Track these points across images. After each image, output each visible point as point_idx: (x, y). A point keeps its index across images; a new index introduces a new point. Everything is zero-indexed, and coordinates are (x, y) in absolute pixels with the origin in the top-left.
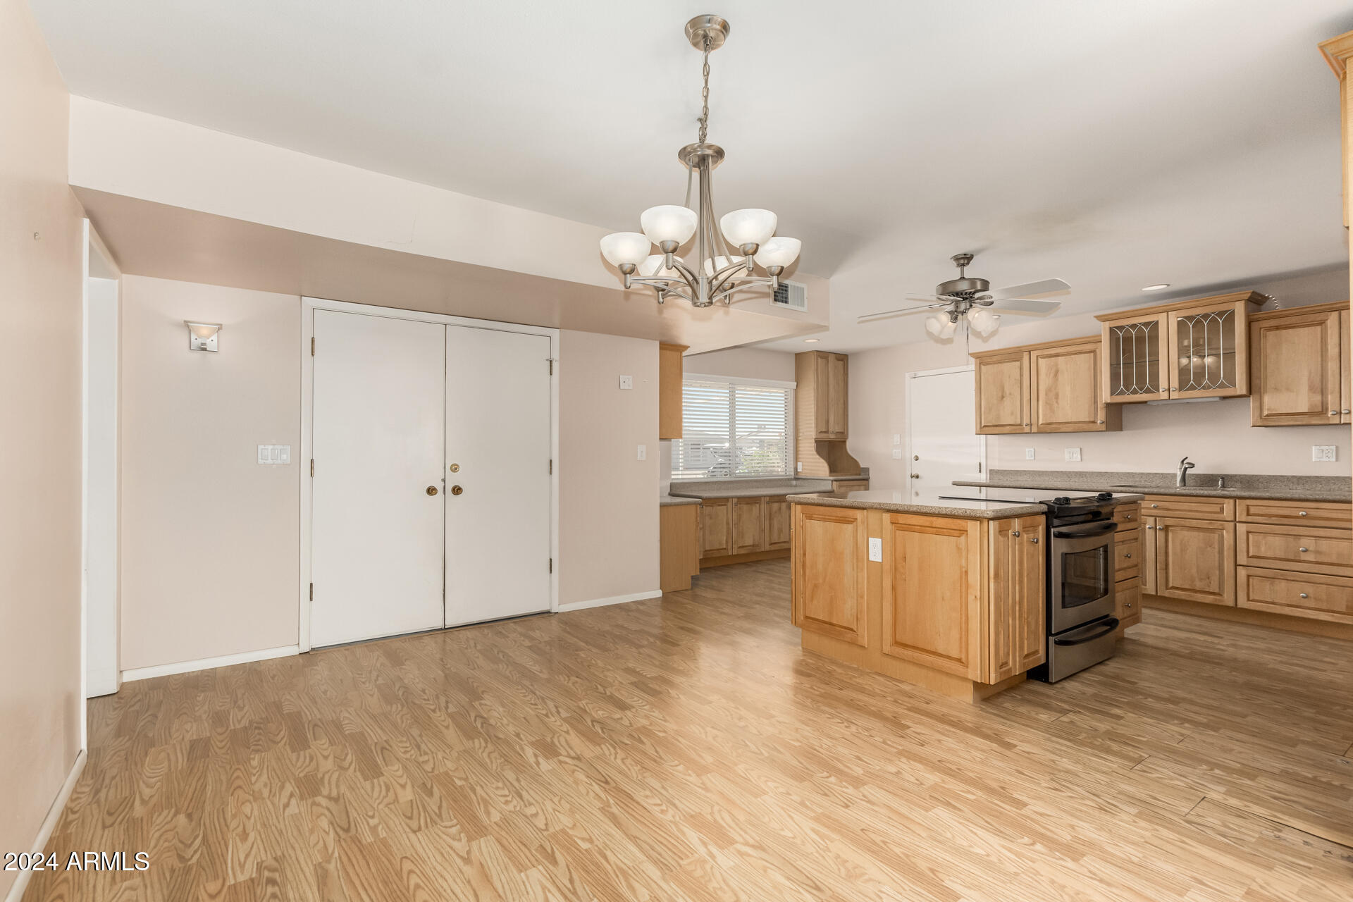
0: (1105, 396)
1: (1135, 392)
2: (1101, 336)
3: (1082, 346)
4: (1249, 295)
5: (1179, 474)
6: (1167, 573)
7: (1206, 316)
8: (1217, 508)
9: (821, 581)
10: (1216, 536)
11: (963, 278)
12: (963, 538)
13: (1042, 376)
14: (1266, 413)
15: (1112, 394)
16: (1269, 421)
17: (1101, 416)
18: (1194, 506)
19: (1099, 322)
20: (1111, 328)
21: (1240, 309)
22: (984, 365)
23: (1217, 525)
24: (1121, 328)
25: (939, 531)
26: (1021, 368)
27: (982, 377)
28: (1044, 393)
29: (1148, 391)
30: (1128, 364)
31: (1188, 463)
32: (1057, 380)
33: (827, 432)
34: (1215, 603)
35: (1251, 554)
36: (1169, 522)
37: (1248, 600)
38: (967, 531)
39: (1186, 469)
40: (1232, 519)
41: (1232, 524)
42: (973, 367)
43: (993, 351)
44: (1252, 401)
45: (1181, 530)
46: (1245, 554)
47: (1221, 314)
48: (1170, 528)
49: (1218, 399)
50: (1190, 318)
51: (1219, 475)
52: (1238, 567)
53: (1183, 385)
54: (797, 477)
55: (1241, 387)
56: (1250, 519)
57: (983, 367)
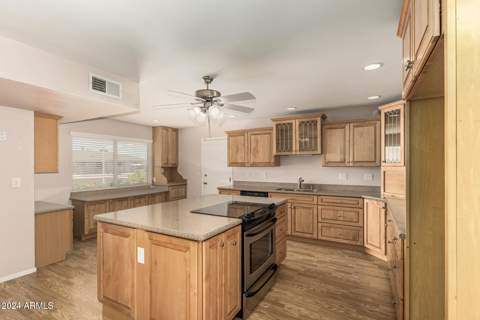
0: (274, 152)
1: (284, 151)
2: (273, 127)
3: (266, 131)
4: (322, 115)
5: (299, 184)
6: (295, 226)
7: (308, 122)
8: (311, 199)
9: (111, 274)
10: (311, 211)
11: (208, 89)
12: (188, 252)
13: (252, 143)
14: (327, 161)
15: (277, 152)
16: (327, 164)
17: (273, 160)
18: (304, 199)
19: (272, 122)
20: (276, 124)
21: (319, 120)
22: (231, 137)
23: (311, 206)
24: (280, 124)
25: (175, 248)
26: (244, 139)
27: (230, 142)
28: (253, 150)
29: (289, 151)
30: (282, 139)
31: (302, 180)
32: (257, 145)
33: (167, 164)
34: (311, 237)
35: (323, 218)
36: (296, 205)
37: (322, 236)
38: (190, 248)
39: (301, 182)
40: (317, 204)
41: (317, 205)
42: (226, 137)
43: (234, 131)
44: (322, 157)
45: (300, 208)
46: (321, 218)
47: (313, 121)
48: (296, 208)
49: (311, 155)
50: (303, 122)
51: (311, 184)
52: (318, 223)
53: (301, 149)
54: (153, 184)
55: (319, 151)
56: (322, 204)
57: (230, 138)
